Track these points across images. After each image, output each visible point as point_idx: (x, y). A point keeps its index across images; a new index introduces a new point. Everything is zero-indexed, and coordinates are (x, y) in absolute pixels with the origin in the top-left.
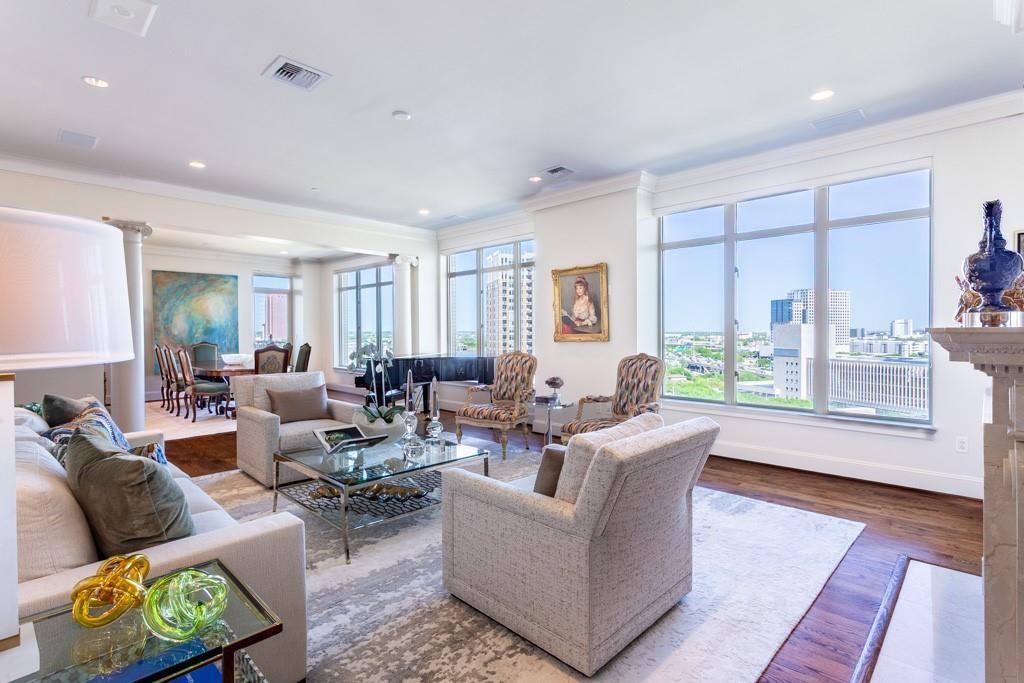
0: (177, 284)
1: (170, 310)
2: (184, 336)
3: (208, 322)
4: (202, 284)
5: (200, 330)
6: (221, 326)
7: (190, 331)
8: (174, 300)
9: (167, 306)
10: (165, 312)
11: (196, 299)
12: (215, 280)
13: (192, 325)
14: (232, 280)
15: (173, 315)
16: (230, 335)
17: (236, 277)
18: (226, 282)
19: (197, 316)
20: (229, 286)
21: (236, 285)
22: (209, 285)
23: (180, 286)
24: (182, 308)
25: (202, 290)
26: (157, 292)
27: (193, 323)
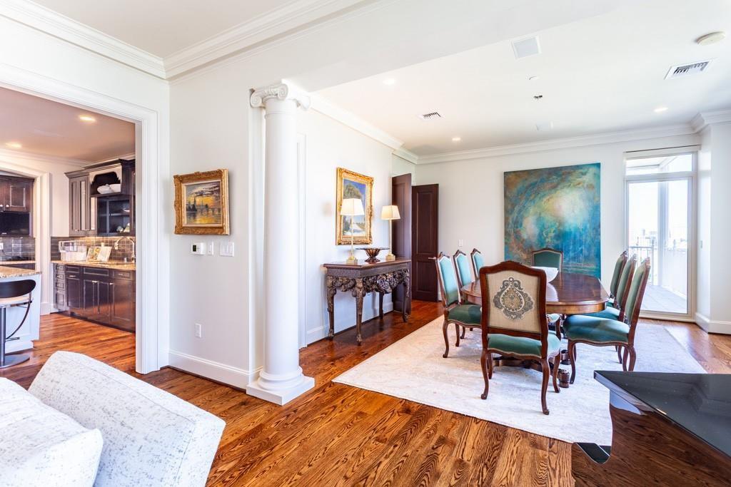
0: (527, 183)
1: (520, 211)
2: (534, 240)
3: (561, 224)
4: (555, 179)
5: (552, 234)
6: (577, 229)
7: (540, 235)
8: (523, 201)
9: (517, 209)
10: (515, 215)
11: (548, 197)
12: (569, 173)
13: (542, 228)
14: (592, 170)
15: (522, 217)
16: (589, 239)
17: (598, 165)
18: (584, 174)
19: (548, 218)
20: (588, 179)
21: (598, 176)
22: (563, 180)
23: (530, 185)
24: (532, 210)
25: (555, 187)
26: (508, 194)
27: (543, 226)
